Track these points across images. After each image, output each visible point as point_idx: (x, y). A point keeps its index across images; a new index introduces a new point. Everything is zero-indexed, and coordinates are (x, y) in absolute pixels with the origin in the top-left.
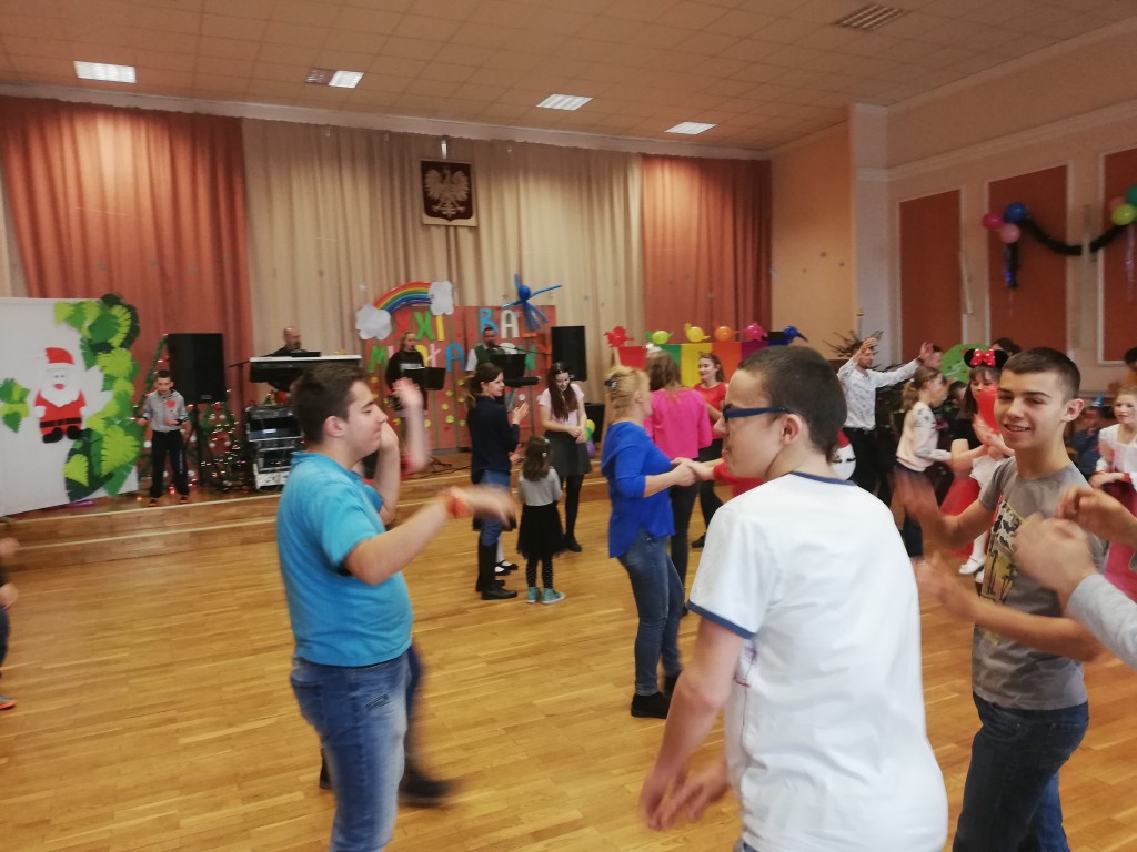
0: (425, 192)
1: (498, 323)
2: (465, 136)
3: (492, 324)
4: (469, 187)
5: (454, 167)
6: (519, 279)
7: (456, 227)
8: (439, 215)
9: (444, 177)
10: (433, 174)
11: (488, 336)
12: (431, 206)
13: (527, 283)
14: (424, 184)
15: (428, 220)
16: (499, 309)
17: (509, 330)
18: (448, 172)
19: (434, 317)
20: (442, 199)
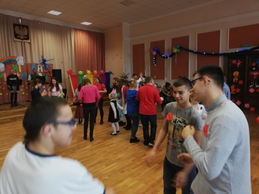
0: (15, 32)
1: (37, 68)
2: (27, 18)
3: (35, 68)
4: (28, 32)
5: (23, 26)
6: (43, 57)
7: (24, 42)
8: (19, 38)
9: (20, 28)
10: (17, 28)
11: (34, 71)
12: (16, 36)
13: (45, 58)
14: (14, 30)
15: (16, 39)
16: (37, 64)
17: (40, 70)
18: (22, 27)
19: (18, 66)
20: (20, 34)
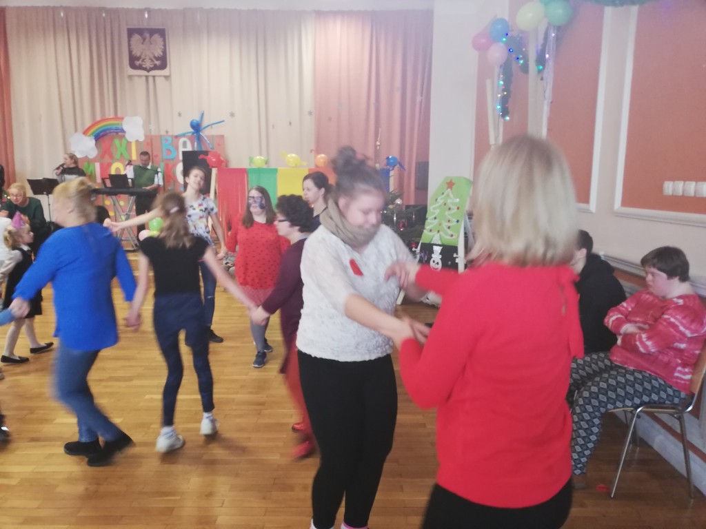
0: (130, 52)
1: (177, 148)
2: (163, 8)
3: (171, 148)
4: (165, 46)
5: (152, 32)
7: (154, 77)
8: (140, 67)
9: (144, 39)
10: (136, 37)
12: (134, 62)
14: (129, 45)
15: (133, 72)
16: (177, 137)
18: (147, 35)
19: (129, 143)
20: (143, 57)
